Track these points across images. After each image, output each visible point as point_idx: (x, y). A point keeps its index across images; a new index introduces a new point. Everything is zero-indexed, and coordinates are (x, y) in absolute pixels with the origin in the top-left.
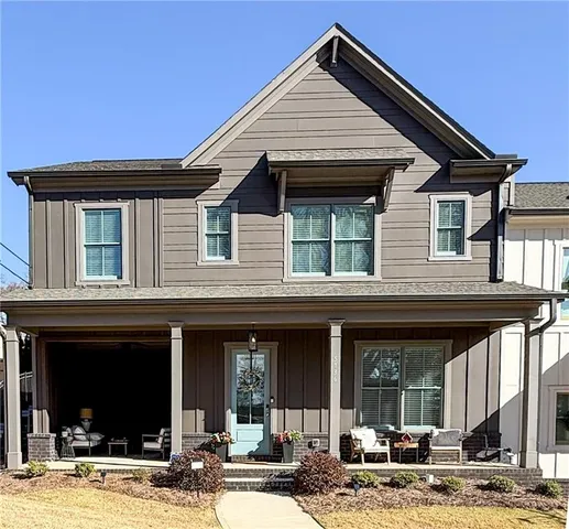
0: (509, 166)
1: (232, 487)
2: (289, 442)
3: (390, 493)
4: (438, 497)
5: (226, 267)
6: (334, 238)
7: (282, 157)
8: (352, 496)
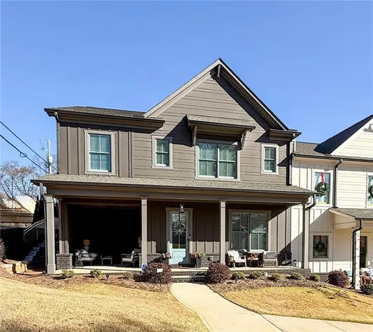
0: (294, 135)
1: (175, 281)
2: (199, 258)
3: (251, 282)
4: (271, 283)
5: (167, 170)
6: (219, 160)
7: (195, 119)
8: (235, 284)
